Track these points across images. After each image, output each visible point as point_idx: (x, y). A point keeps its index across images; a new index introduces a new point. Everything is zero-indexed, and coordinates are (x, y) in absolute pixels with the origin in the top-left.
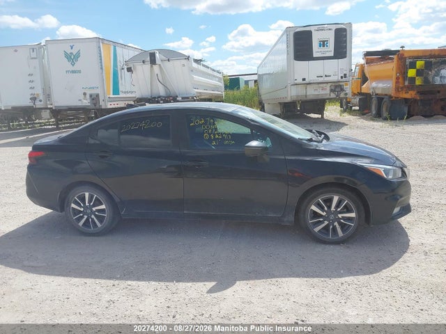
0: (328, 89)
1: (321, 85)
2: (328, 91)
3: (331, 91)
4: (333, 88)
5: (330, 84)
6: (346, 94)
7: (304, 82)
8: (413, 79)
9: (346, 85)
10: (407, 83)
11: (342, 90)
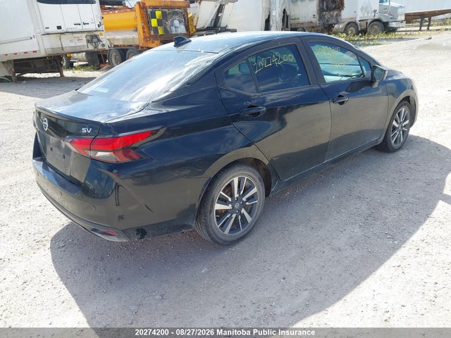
0: (84, 39)
1: (76, 35)
2: (84, 42)
3: (88, 41)
4: (89, 38)
5: (86, 34)
6: (103, 45)
7: (60, 31)
8: (156, 29)
9: (101, 34)
10: (152, 33)
11: (99, 40)
